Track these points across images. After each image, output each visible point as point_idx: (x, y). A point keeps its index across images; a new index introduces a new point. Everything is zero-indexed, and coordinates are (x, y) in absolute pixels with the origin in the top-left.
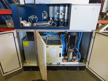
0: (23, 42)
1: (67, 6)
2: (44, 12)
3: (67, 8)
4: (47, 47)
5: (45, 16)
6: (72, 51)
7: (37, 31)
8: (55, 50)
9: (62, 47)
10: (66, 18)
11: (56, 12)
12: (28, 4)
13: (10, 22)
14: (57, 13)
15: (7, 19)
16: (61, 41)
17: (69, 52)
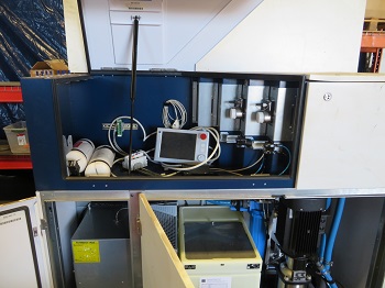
0: (74, 242)
1: (282, 83)
2: (170, 105)
3: (282, 92)
4: (188, 267)
5: (177, 122)
6: (303, 280)
7: (145, 196)
8: (228, 279)
9: (257, 266)
10: (277, 137)
11: (228, 106)
12: (102, 70)
13: (21, 133)
14: (235, 114)
15: (14, 121)
16: (246, 225)
17: (286, 283)
